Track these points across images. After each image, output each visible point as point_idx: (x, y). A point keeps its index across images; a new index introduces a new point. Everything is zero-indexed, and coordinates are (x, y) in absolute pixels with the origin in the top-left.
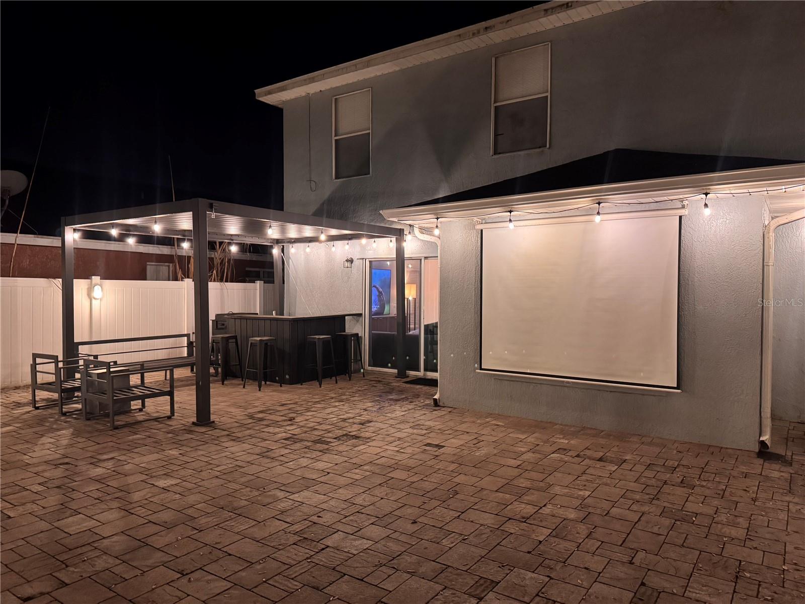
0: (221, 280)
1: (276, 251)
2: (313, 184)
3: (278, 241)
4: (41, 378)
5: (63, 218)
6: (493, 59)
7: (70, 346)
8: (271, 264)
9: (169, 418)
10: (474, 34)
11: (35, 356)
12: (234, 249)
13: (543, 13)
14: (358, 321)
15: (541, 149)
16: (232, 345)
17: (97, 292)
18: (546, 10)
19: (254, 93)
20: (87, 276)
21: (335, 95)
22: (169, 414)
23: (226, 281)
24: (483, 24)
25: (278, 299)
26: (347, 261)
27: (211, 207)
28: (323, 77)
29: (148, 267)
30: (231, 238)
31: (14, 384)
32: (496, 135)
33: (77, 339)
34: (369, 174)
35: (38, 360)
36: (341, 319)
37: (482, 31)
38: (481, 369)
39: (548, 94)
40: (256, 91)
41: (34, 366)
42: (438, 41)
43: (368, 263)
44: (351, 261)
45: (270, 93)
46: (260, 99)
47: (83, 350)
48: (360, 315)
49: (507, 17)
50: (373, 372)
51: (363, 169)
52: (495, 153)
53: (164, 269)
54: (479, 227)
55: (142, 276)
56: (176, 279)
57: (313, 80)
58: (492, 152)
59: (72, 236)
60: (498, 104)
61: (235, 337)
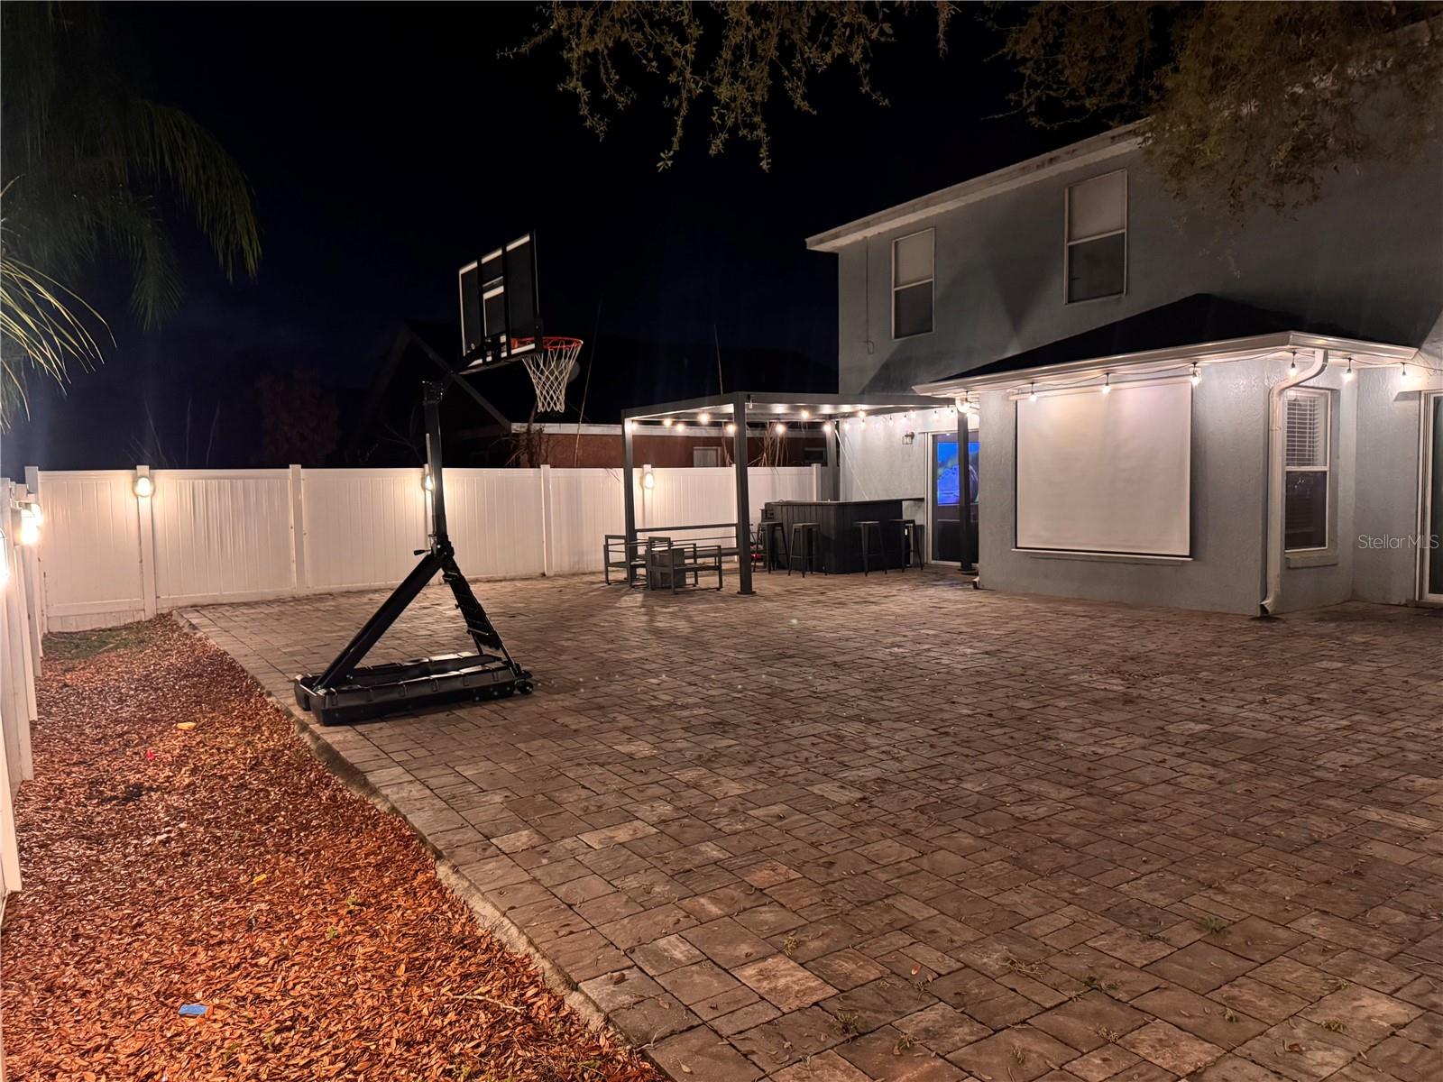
0: (773, 465)
1: (828, 429)
2: (871, 346)
3: (830, 417)
4: (614, 557)
5: (623, 411)
6: (1067, 191)
7: (631, 530)
8: (822, 441)
9: (718, 589)
10: (1038, 166)
11: (608, 537)
12: (780, 429)
13: (1109, 141)
14: (919, 507)
15: (1117, 296)
16: (778, 534)
17: (649, 480)
18: (1113, 138)
19: (805, 243)
20: (639, 465)
21: (896, 237)
22: (718, 585)
23: (779, 466)
24: (1047, 155)
25: (832, 482)
26: (907, 436)
27: (749, 398)
28: (878, 222)
29: (695, 452)
30: (778, 417)
31: (581, 571)
32: (1071, 280)
33: (637, 527)
34: (931, 330)
35: (610, 541)
36: (897, 504)
37: (1046, 163)
38: (1017, 548)
39: (1125, 231)
40: (807, 240)
41: (606, 546)
42: (1001, 176)
43: (930, 438)
44: (912, 436)
45: (822, 241)
46: (813, 248)
47: (639, 535)
48: (922, 500)
49: (1072, 146)
50: (936, 566)
51: (926, 325)
52: (1070, 301)
53: (712, 453)
54: (1014, 398)
55: (688, 462)
56: (724, 465)
57: (867, 225)
58: (1065, 300)
59: (632, 427)
60: (1071, 243)
61: (781, 525)
